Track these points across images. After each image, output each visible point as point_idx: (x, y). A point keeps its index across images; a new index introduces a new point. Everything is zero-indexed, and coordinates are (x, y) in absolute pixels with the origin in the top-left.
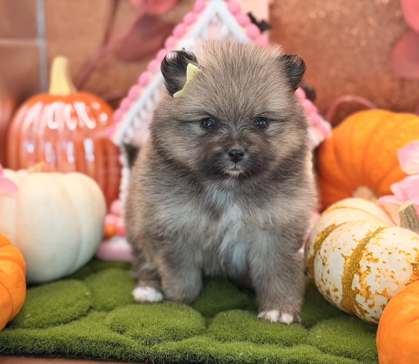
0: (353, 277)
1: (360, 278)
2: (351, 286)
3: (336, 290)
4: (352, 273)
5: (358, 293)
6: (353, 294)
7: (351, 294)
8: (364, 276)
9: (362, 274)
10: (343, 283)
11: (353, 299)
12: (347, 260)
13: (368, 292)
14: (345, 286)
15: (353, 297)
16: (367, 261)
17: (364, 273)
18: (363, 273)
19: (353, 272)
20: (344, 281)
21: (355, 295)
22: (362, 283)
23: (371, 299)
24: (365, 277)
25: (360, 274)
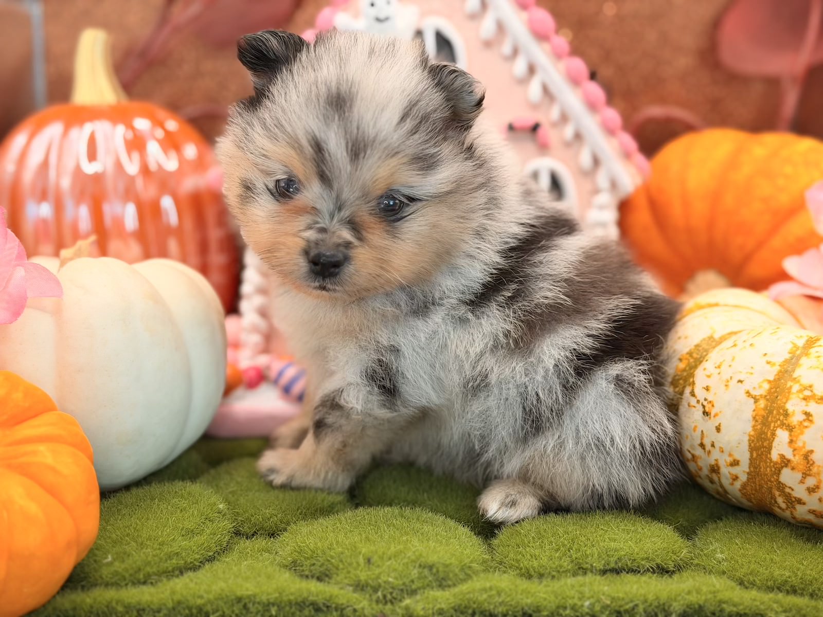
0: (774, 434)
1: (790, 435)
2: (770, 454)
3: (735, 463)
4: (772, 428)
5: (786, 466)
6: (775, 469)
7: (768, 469)
8: (799, 431)
9: (795, 428)
10: (752, 450)
11: (772, 479)
12: (758, 403)
13: (808, 463)
14: (755, 455)
15: (775, 473)
16: (804, 403)
17: (799, 426)
18: (797, 426)
19: (772, 425)
20: (752, 445)
21: (780, 471)
22: (796, 446)
23: (814, 476)
24: (802, 433)
25: (790, 429)
